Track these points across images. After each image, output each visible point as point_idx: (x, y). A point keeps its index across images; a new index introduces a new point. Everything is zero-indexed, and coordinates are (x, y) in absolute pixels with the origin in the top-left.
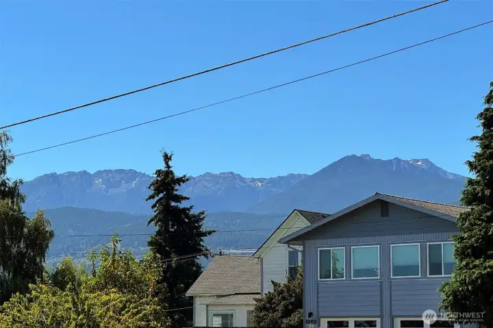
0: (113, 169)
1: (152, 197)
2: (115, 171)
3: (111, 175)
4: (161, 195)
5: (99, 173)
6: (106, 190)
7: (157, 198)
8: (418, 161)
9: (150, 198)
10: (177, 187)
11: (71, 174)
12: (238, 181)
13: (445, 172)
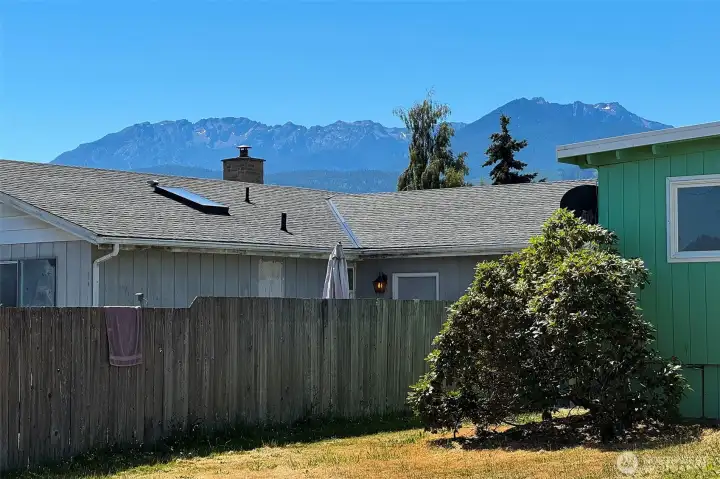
0: (220, 117)
1: (489, 163)
2: (223, 119)
3: (216, 125)
4: (499, 162)
5: (203, 123)
6: (212, 143)
7: (494, 165)
8: (605, 105)
9: (486, 165)
10: (514, 153)
11: (168, 124)
12: (376, 132)
13: (640, 119)
